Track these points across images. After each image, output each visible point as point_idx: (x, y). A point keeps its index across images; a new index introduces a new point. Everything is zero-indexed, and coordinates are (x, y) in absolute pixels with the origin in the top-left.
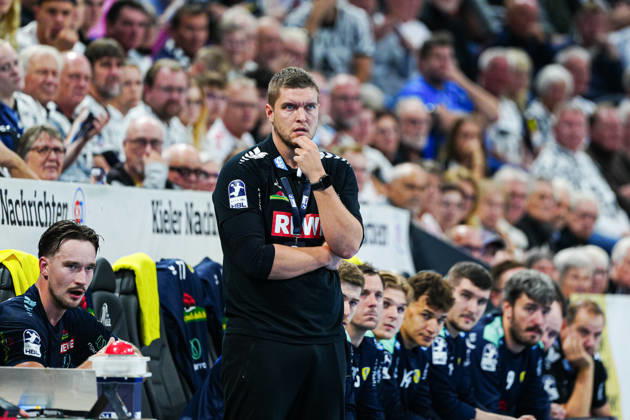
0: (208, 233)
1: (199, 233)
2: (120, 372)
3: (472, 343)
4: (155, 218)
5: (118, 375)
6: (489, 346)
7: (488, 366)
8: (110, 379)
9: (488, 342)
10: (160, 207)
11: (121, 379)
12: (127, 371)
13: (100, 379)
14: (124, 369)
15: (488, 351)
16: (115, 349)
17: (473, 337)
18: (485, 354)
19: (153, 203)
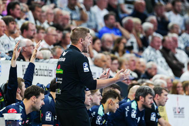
0: (40, 75)
1: (37, 75)
2: (12, 118)
3: (128, 109)
4: (23, 71)
5: (12, 119)
6: (133, 110)
7: (133, 116)
8: (9, 121)
9: (133, 109)
10: (25, 67)
11: (13, 121)
12: (15, 118)
13: (6, 121)
14: (13, 117)
15: (133, 112)
16: (11, 111)
17: (128, 107)
18: (132, 113)
19: (23, 66)
